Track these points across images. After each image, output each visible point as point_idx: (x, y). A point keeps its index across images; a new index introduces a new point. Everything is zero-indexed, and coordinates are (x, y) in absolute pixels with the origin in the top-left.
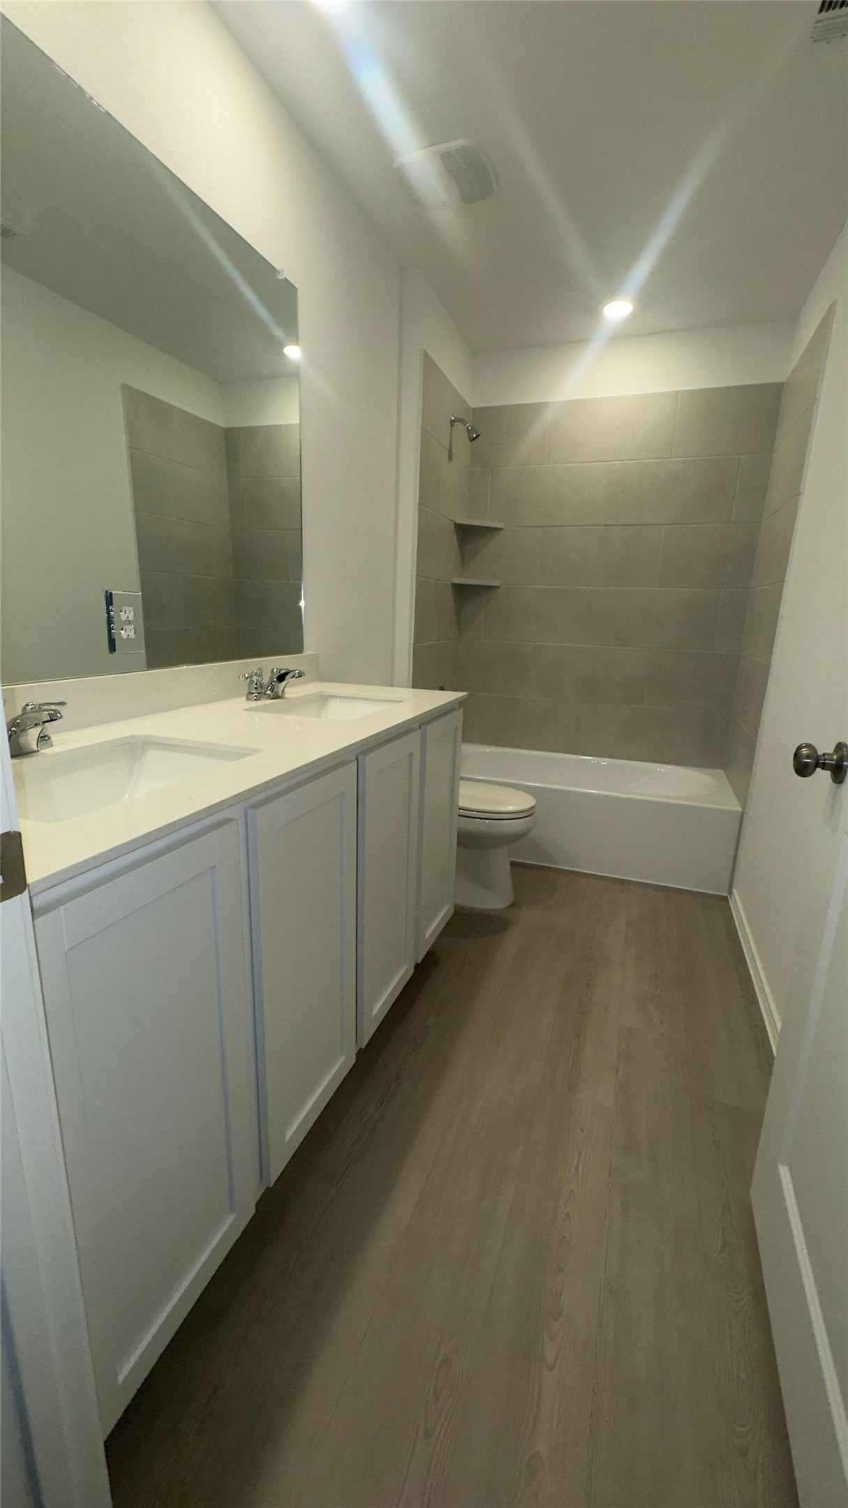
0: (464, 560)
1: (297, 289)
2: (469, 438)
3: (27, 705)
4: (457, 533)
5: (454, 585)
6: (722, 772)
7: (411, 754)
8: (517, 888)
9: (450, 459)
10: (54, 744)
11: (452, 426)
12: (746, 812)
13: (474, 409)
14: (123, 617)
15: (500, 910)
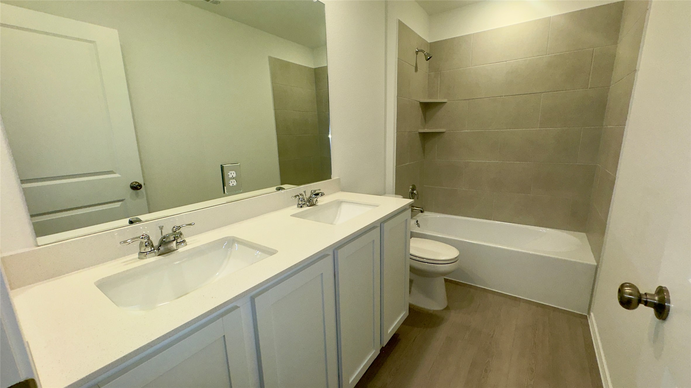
0: (426, 119)
1: (324, 4)
2: (426, 59)
3: (174, 227)
4: (421, 107)
5: (420, 133)
6: (584, 234)
7: (373, 241)
8: (449, 297)
9: (416, 70)
10: (187, 244)
11: (417, 54)
12: (599, 266)
13: (430, 43)
14: (230, 176)
15: (437, 311)
